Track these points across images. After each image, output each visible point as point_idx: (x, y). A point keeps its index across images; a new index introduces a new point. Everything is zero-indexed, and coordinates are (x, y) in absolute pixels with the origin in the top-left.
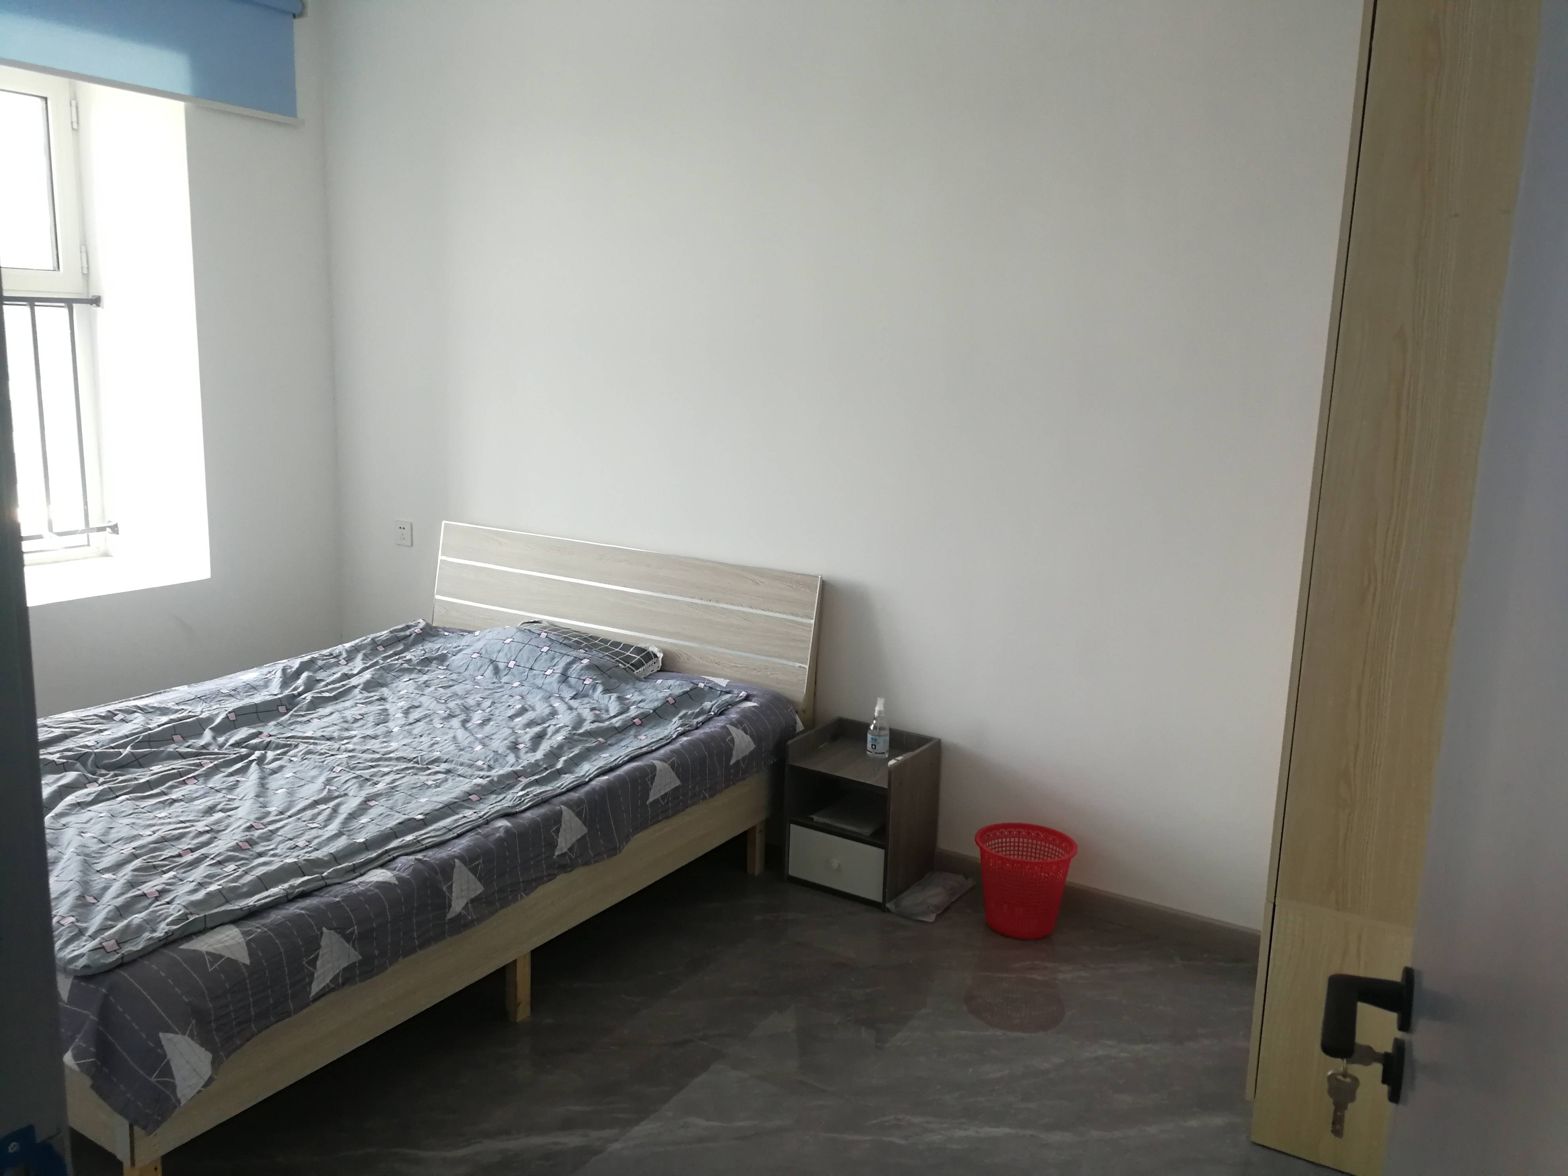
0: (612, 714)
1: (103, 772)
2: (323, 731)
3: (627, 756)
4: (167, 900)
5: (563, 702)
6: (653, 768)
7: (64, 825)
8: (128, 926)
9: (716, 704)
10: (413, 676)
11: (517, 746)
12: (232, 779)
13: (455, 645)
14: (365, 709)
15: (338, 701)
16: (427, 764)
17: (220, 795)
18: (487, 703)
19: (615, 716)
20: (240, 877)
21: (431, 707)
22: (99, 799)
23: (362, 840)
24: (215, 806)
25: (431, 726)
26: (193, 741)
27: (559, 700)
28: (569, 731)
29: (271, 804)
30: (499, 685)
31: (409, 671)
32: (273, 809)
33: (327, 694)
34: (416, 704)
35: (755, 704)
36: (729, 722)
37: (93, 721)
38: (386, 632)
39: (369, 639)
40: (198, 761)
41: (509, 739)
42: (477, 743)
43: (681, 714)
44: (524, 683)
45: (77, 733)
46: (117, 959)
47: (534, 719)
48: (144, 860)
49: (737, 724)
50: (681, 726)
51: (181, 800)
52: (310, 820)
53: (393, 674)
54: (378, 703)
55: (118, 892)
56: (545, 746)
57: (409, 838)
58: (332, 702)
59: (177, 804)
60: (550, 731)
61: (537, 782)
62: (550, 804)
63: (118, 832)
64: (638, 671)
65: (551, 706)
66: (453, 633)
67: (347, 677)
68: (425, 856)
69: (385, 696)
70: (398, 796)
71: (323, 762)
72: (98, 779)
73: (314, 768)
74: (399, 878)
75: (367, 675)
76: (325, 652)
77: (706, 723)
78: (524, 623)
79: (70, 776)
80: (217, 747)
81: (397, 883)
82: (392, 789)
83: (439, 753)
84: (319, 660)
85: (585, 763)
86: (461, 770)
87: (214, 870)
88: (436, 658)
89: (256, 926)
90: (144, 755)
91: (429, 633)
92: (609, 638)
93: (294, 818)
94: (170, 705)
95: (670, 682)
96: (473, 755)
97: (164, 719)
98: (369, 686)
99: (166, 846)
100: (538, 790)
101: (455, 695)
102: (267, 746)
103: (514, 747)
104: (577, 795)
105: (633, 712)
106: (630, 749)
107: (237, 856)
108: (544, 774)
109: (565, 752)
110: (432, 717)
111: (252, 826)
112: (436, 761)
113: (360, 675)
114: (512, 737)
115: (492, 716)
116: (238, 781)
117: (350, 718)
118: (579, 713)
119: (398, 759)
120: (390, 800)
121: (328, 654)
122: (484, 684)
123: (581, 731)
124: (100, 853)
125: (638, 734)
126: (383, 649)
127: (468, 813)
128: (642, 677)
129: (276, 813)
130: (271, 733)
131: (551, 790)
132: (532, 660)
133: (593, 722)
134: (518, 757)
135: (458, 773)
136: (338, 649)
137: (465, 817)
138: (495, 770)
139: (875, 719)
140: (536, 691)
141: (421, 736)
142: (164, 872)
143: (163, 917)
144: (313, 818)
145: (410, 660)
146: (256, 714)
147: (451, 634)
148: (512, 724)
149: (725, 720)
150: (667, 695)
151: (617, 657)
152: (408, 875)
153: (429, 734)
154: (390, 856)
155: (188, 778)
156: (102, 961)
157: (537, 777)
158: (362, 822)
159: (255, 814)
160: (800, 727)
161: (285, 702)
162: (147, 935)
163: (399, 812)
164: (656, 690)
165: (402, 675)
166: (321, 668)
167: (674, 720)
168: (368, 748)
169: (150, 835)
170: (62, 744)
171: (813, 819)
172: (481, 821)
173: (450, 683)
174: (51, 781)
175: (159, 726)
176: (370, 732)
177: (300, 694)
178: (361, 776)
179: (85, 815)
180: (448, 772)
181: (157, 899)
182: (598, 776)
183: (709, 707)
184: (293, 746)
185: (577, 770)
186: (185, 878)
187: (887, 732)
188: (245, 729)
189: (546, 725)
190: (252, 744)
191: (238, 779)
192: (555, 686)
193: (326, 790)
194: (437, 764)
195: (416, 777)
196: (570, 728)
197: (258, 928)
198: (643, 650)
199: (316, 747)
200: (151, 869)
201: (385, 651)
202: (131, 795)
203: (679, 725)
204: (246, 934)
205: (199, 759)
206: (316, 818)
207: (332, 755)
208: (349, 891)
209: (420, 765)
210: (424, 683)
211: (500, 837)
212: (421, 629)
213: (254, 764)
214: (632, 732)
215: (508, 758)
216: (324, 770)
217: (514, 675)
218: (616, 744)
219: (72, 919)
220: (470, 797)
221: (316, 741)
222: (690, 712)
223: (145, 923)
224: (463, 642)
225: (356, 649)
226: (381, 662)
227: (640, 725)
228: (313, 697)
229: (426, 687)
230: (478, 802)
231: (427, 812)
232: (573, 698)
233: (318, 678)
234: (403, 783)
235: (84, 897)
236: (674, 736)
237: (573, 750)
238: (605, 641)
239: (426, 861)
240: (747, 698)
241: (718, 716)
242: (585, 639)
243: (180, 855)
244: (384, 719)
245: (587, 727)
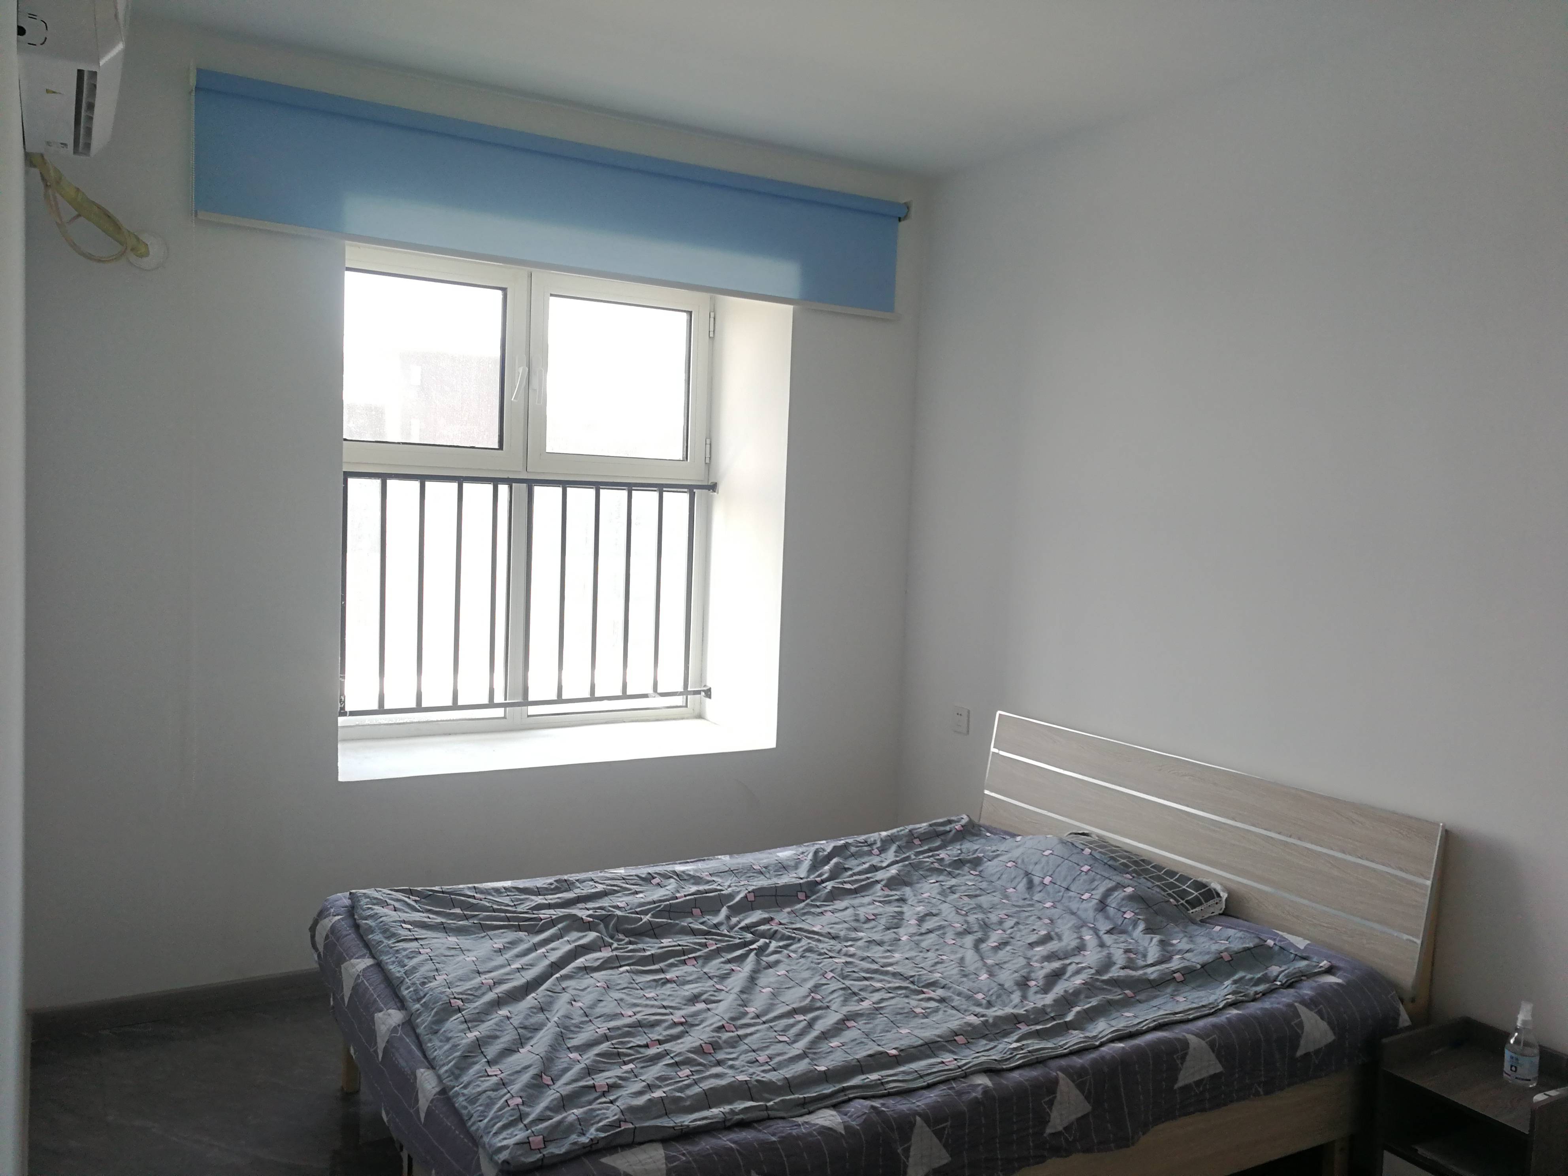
0: (1150, 962)
1: (621, 936)
2: (831, 928)
3: (1154, 1021)
4: (612, 1098)
5: (1095, 937)
6: (1185, 1044)
7: (564, 989)
8: (560, 1122)
9: (1286, 972)
10: (941, 878)
11: (1028, 983)
12: (729, 966)
13: (994, 848)
14: (878, 908)
15: (858, 895)
16: (923, 987)
17: (711, 982)
18: (1010, 923)
19: (1152, 965)
20: (688, 1086)
21: (949, 918)
22: (605, 965)
23: (823, 1068)
24: (701, 994)
25: (942, 940)
26: (708, 917)
27: (1091, 932)
28: (1092, 974)
29: (751, 1004)
30: (1030, 902)
31: (939, 871)
32: (751, 1010)
33: (848, 886)
34: (934, 911)
35: (1339, 981)
36: (1299, 1000)
37: (633, 882)
38: (925, 824)
39: (907, 830)
40: (704, 941)
41: (1021, 973)
42: (984, 971)
43: (1236, 977)
44: (1058, 905)
45: (618, 892)
46: (538, 1160)
47: (1056, 951)
48: (613, 1044)
49: (1311, 1003)
50: (1233, 993)
51: (674, 982)
52: (782, 1031)
53: (921, 873)
54: (897, 904)
55: (573, 1078)
56: (1059, 989)
57: (874, 1076)
58: (852, 894)
59: (669, 985)
60: (1071, 969)
61: (1038, 1034)
62: (1046, 1067)
63: (605, 1006)
64: (1194, 910)
65: (1081, 938)
66: (995, 834)
67: (874, 869)
68: (883, 1105)
69: (907, 897)
70: (880, 1021)
71: (819, 963)
72: (612, 944)
73: (807, 969)
74: (847, 1127)
75: (893, 871)
76: (861, 838)
77: (1269, 995)
78: (1071, 834)
79: (592, 935)
80: (728, 928)
81: (843, 1132)
82: (877, 1010)
83: (940, 975)
84: (853, 846)
85: (1103, 1019)
86: (957, 1001)
87: (670, 1072)
88: (969, 861)
89: (684, 1151)
90: (660, 925)
91: (971, 831)
92: (1164, 865)
93: (766, 1025)
94: (705, 875)
95: (1231, 932)
96: (975, 985)
97: (694, 889)
98: (893, 883)
99: (640, 1031)
100: (1035, 1044)
101: (979, 906)
102: (773, 936)
103: (1023, 984)
104: (1081, 1061)
105: (1176, 963)
106: (1161, 1012)
107: (695, 1060)
108: (1048, 1026)
109: (1080, 1000)
110: (947, 930)
111: (723, 1027)
112: (933, 984)
113: (887, 869)
114: (1025, 970)
115: (1011, 940)
116: (733, 970)
117: (862, 918)
118: (1109, 953)
119: (894, 975)
120: (870, 1023)
121: (863, 841)
122: (1014, 899)
123: (1105, 977)
124: (579, 1027)
125: (1176, 993)
126: (920, 843)
127: (948, 1058)
128: (1198, 919)
129: (753, 1015)
130: (782, 922)
131: (1051, 1048)
132: (1069, 879)
133: (1123, 968)
134: (1024, 997)
135: (952, 1005)
136: (874, 836)
137: (943, 1063)
138: (995, 1009)
139: (1517, 1030)
140: (1067, 916)
141: (928, 951)
142: (625, 1063)
143: (598, 1119)
144: (785, 1030)
145: (942, 859)
146: (774, 898)
147: (992, 836)
148: (1030, 953)
149: (1294, 996)
150: (1223, 948)
151: (1170, 890)
152: (857, 1125)
153: (937, 950)
154: (845, 1095)
155: (689, 958)
156: (523, 1159)
157: (1039, 1027)
158: (831, 1045)
159: (731, 1012)
160: (1404, 1019)
161: (804, 889)
162: (574, 1138)
163: (874, 1041)
164: (1212, 939)
165: (931, 876)
166: (853, 855)
167: (1226, 983)
168: (869, 955)
169: (630, 1016)
170: (600, 901)
171: (1417, 1150)
172: (958, 1073)
173: (978, 892)
174: (573, 939)
175: (685, 896)
176: (877, 937)
177: (823, 882)
178: (849, 988)
179: (587, 981)
180: (942, 1000)
181: (604, 1094)
182: (1112, 1041)
183: (1275, 974)
184: (797, 940)
185: (1091, 1027)
186: (641, 1074)
187: (1536, 1051)
188: (760, 912)
189: (1067, 962)
190: (760, 930)
191: (733, 968)
192: (1091, 914)
193: (810, 998)
194: (933, 988)
195: (906, 1000)
196: (1093, 971)
197: (684, 1155)
198: (1204, 886)
199: (818, 944)
200: (614, 1057)
201: (921, 846)
202: (632, 967)
203: (1230, 991)
204: (668, 1159)
205: (706, 939)
206: (789, 1030)
207: (831, 957)
208: (789, 1131)
209: (916, 987)
210: (949, 888)
211: (976, 1098)
212: (962, 826)
213: (753, 954)
214: (1169, 990)
215: (1013, 996)
216: (816, 973)
217: (1048, 893)
218: (1146, 1001)
219: (519, 1101)
220: (956, 1038)
221: (821, 938)
222: (1249, 976)
223: (577, 1122)
224: (1002, 847)
225: (891, 840)
226: (913, 857)
227: (1182, 981)
228: (833, 887)
229: (950, 893)
230: (963, 1046)
231: (903, 1048)
232: (1109, 932)
233: (846, 866)
234: (890, 1005)
235: (541, 1077)
236: (1221, 1006)
237: (1091, 1000)
238: (1158, 868)
239: (883, 1111)
240: (1330, 971)
241: (1285, 989)
242: (1136, 863)
243: (647, 1046)
244: (896, 924)
245: (1115, 972)
